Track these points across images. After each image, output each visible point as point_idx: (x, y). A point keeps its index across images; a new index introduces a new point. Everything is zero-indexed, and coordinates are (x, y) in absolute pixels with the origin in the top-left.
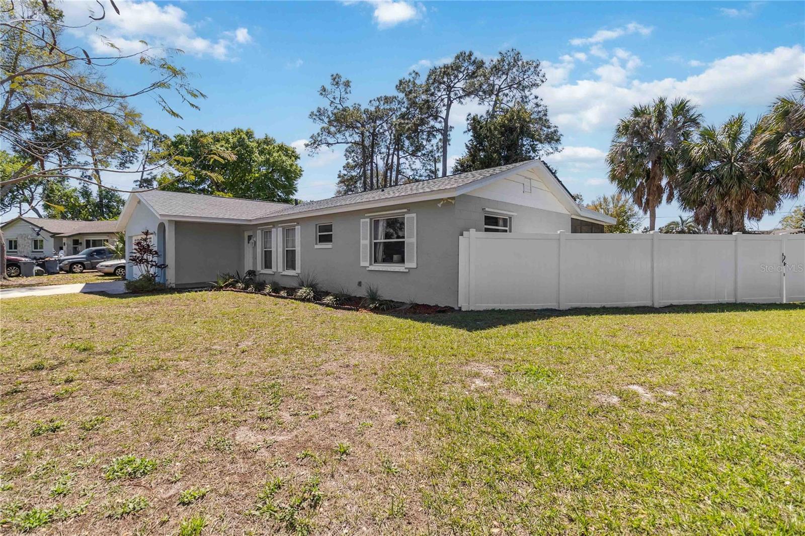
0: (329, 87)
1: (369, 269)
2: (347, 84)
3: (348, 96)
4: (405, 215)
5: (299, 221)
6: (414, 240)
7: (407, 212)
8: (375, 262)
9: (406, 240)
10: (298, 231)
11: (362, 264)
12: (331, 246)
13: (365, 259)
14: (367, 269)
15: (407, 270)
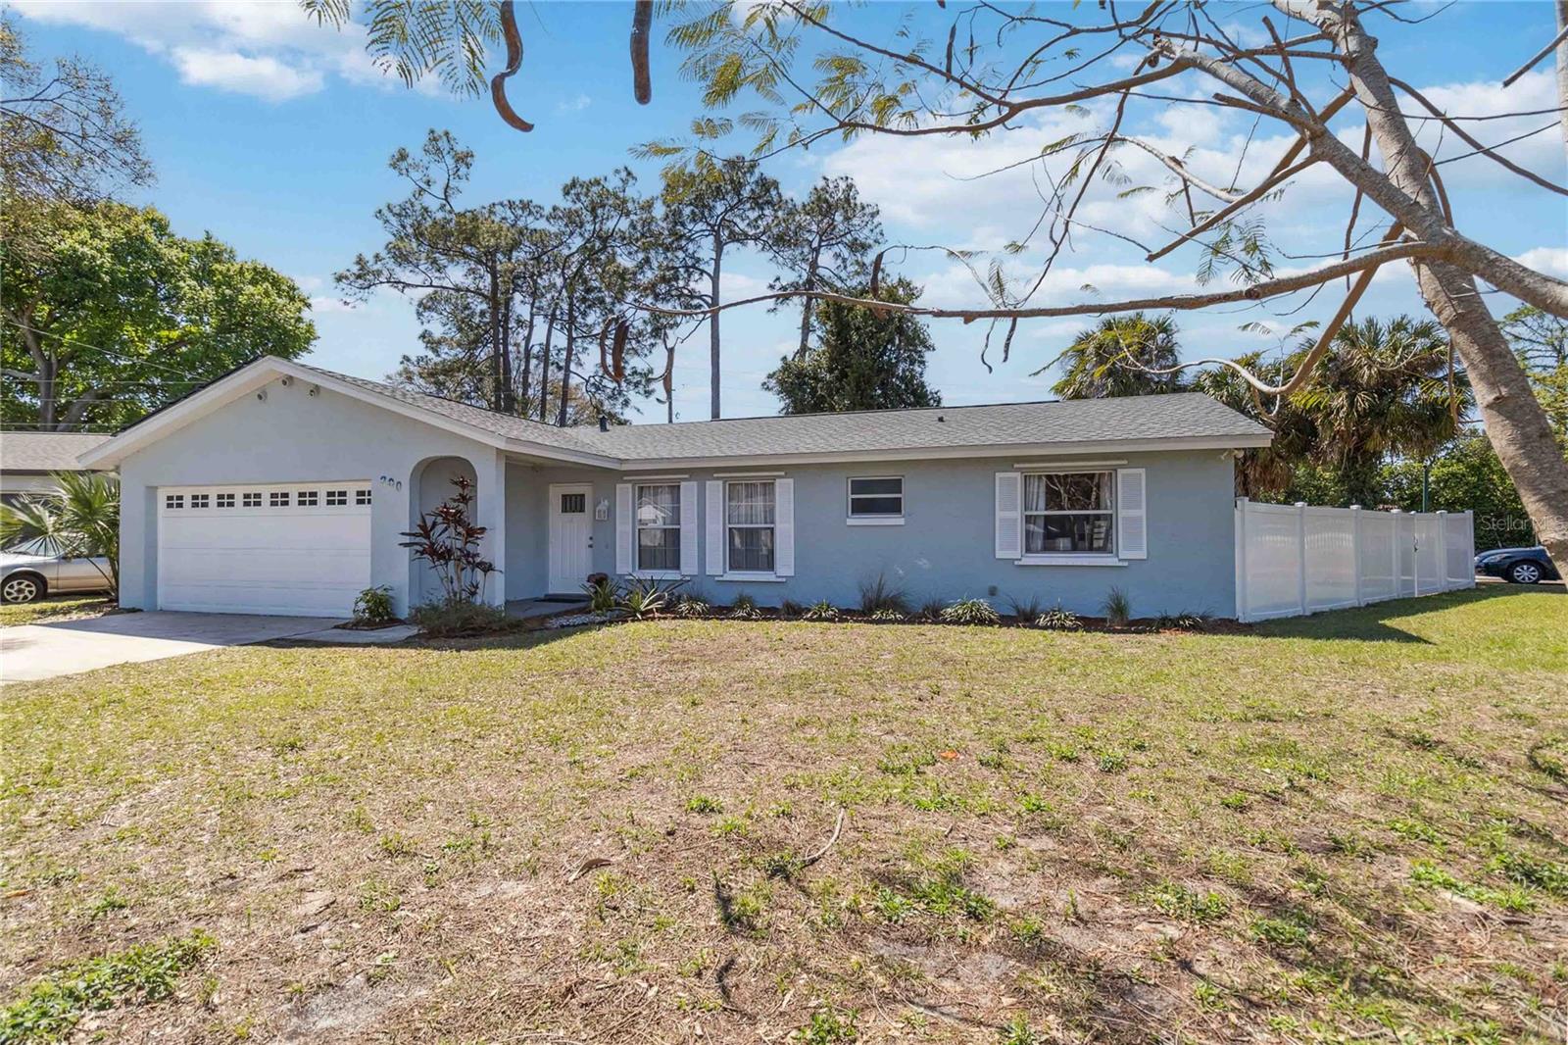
0: (416, 152)
1: (1020, 563)
2: (464, 159)
3: (462, 184)
4: (1116, 470)
5: (789, 470)
6: (1142, 512)
7: (1122, 467)
8: (1028, 550)
9: (1122, 513)
10: (784, 489)
11: (999, 554)
12: (901, 521)
13: (1009, 545)
14: (1016, 563)
15: (1126, 564)
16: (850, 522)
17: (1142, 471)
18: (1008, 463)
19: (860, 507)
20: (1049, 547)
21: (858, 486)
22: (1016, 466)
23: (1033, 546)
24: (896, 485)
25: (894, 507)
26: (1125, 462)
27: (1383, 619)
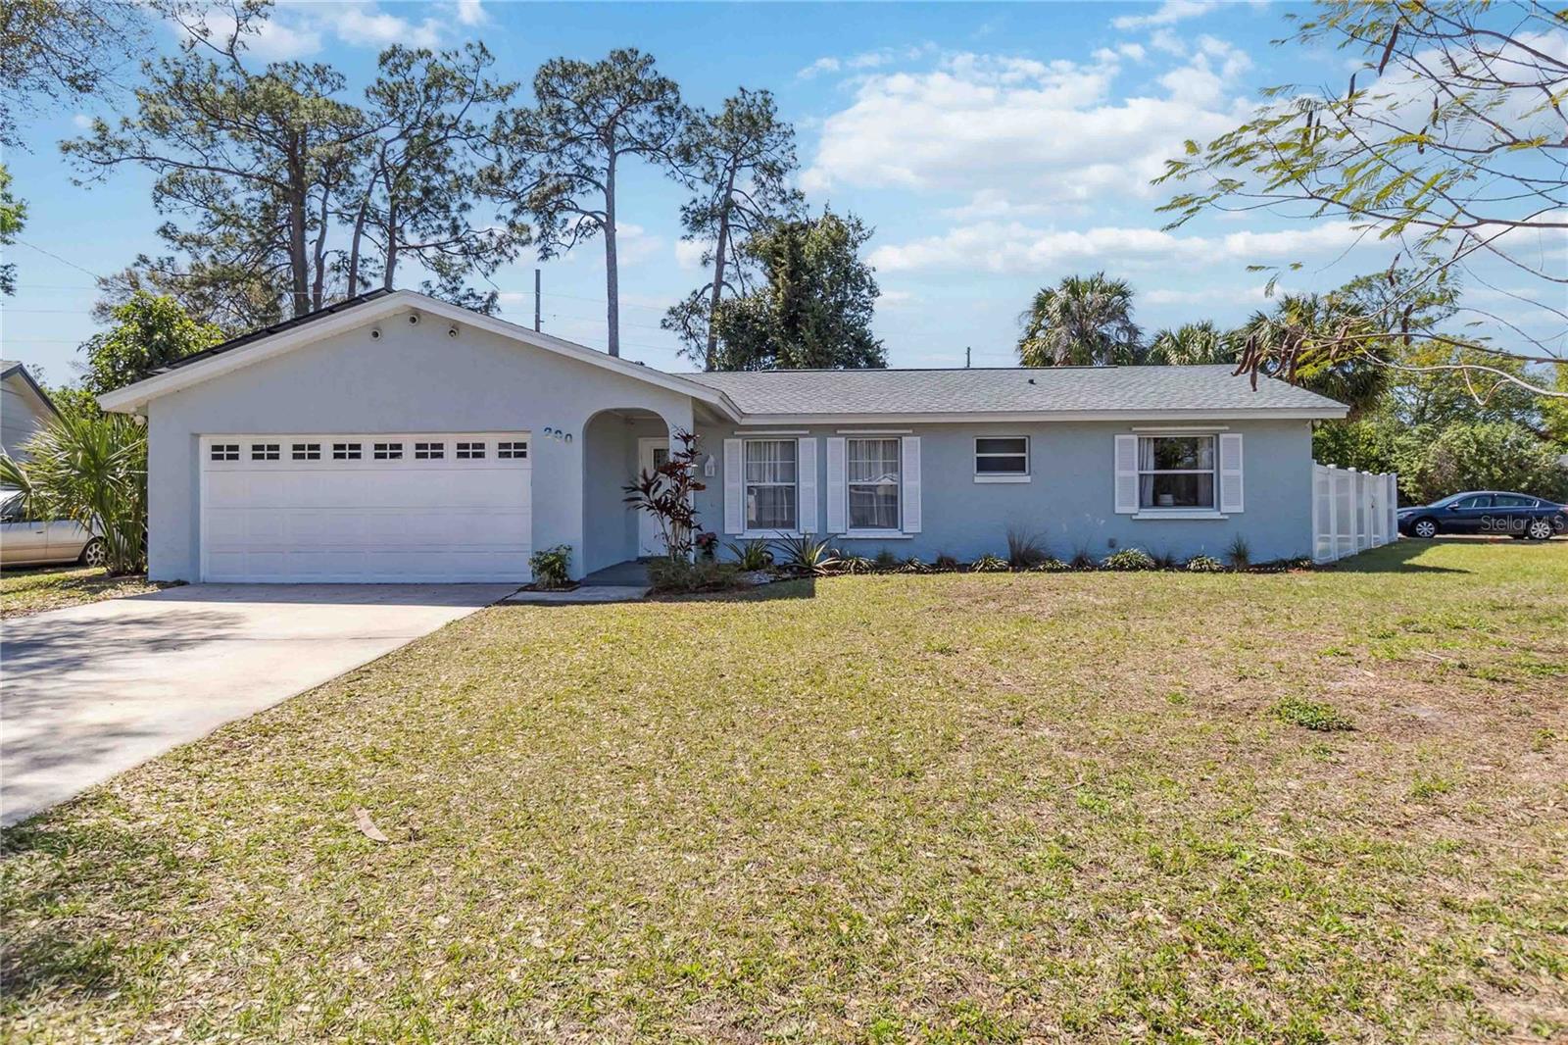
1: (1137, 517)
4: (1217, 436)
5: (917, 428)
6: (1240, 473)
7: (1225, 432)
8: (1141, 505)
9: (1223, 472)
10: (912, 449)
11: (1118, 510)
12: (1028, 479)
13: (1127, 502)
14: (1134, 517)
15: (1226, 517)
16: (978, 480)
17: (1240, 436)
18: (1128, 426)
19: (983, 466)
20: (1156, 503)
21: (982, 445)
22: (1134, 429)
23: (1145, 503)
24: (1020, 445)
25: (1018, 466)
26: (1227, 428)
27: (1411, 558)
